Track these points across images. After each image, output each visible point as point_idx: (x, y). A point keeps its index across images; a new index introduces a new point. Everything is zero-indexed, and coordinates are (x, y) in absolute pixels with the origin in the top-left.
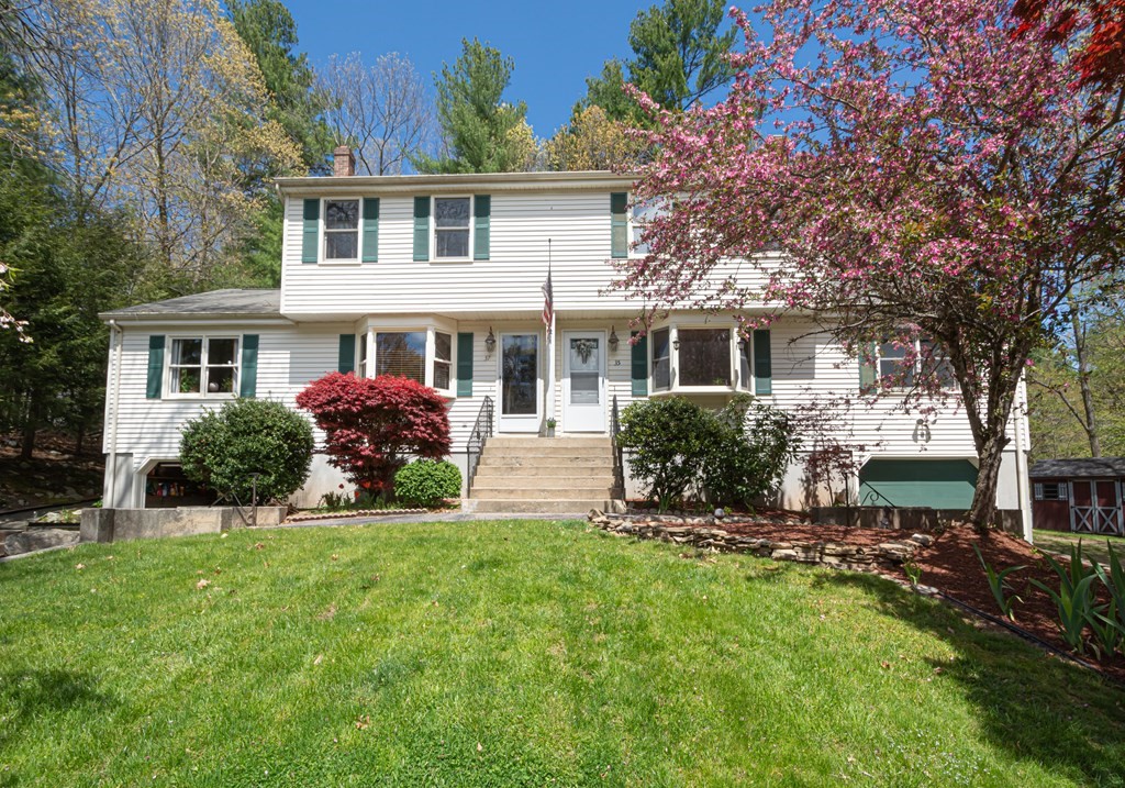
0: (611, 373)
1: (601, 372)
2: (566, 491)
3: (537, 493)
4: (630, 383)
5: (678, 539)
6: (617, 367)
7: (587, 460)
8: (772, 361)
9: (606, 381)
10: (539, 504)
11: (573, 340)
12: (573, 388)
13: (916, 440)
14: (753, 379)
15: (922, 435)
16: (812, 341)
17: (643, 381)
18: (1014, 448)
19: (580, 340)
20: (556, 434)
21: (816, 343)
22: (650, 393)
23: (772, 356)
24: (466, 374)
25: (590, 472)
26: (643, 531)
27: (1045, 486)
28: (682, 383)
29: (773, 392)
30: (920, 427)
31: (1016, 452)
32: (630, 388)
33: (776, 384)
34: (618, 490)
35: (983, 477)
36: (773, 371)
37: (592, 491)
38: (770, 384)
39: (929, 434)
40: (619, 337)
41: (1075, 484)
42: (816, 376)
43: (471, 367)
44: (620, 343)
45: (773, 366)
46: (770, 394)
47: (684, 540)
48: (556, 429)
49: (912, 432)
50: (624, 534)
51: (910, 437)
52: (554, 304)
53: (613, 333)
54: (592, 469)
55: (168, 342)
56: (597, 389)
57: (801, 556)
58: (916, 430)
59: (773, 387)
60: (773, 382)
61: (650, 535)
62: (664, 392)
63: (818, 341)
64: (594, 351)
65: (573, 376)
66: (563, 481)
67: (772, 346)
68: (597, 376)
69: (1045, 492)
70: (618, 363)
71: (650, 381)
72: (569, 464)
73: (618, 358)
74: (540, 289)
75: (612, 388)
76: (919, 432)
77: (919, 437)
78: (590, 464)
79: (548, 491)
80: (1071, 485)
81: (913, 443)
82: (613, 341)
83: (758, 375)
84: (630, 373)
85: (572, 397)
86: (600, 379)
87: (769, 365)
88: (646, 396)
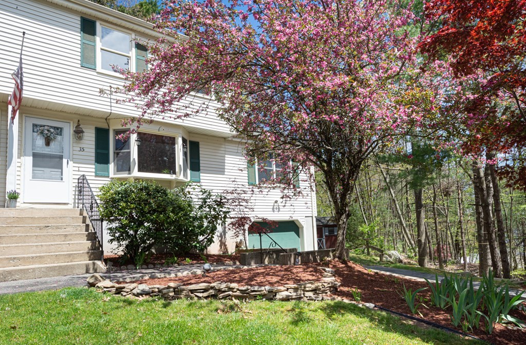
0: (75, 156)
1: (65, 154)
2: (40, 257)
3: (5, 262)
4: (94, 166)
5: (200, 295)
6: (81, 153)
7: (58, 228)
8: (201, 162)
9: (71, 163)
10: (10, 273)
11: (35, 126)
12: (34, 165)
13: (273, 210)
14: (189, 171)
15: (276, 208)
16: (223, 152)
17: (106, 165)
18: (311, 215)
19: (44, 126)
20: (18, 204)
21: (225, 154)
22: (112, 175)
23: (201, 159)
25: (63, 239)
26: (165, 291)
28: (140, 170)
29: (201, 181)
30: (275, 204)
31: (312, 217)
32: (94, 170)
33: (203, 176)
34: (96, 252)
35: (341, 234)
36: (201, 168)
37: (70, 255)
38: (199, 176)
39: (279, 208)
40: (84, 130)
42: (226, 173)
44: (85, 134)
45: (201, 165)
46: (199, 182)
47: (205, 294)
48: (18, 200)
49: (272, 207)
50: (145, 298)
51: (271, 210)
52: (24, 92)
53: (78, 125)
54: (66, 236)
56: (61, 168)
57: (294, 294)
58: (274, 206)
59: (201, 178)
60: (201, 174)
61: (172, 294)
62: (124, 175)
63: (226, 153)
64: (59, 137)
65: (35, 155)
66: (35, 248)
67: (200, 152)
68: (61, 158)
70: (82, 149)
71: (112, 166)
72: (38, 232)
73: (82, 146)
74: (10, 76)
75: (77, 169)
76: (275, 207)
77: (275, 210)
78: (62, 232)
79: (19, 259)
81: (272, 212)
82: (79, 133)
83: (192, 169)
84: (94, 158)
85: (33, 173)
86: (65, 161)
87: (199, 163)
88: (108, 177)
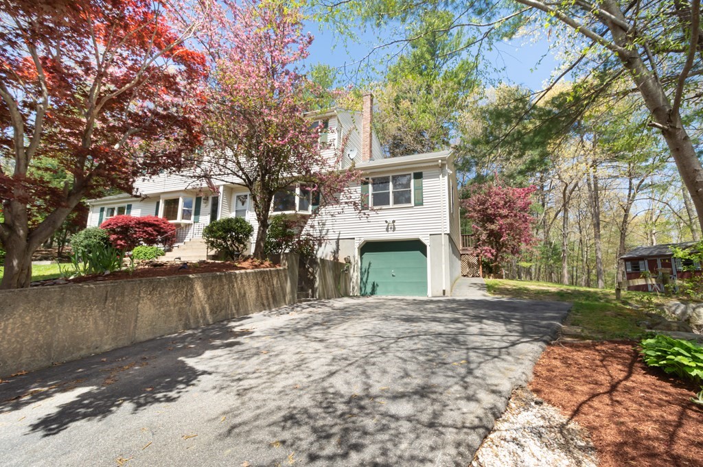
11: (238, 196)
13: (387, 231)
14: (310, 207)
15: (391, 228)
19: (241, 196)
24: (197, 213)
27: (632, 264)
30: (390, 224)
31: (442, 234)
39: (394, 228)
41: (648, 261)
43: (199, 210)
51: (385, 230)
55: (106, 209)
58: (388, 226)
65: (237, 211)
69: (632, 267)
80: (646, 261)
